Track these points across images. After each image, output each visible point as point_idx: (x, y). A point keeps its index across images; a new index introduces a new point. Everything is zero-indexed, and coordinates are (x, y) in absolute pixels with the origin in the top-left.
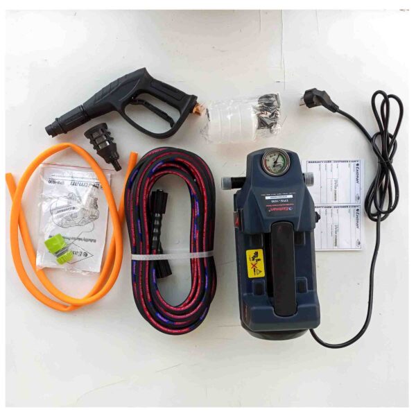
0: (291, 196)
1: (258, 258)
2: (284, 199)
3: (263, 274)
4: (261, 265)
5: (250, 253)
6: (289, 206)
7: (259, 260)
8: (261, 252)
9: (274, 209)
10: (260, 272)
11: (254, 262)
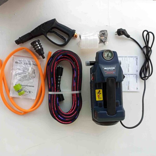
0: (114, 68)
1: (100, 93)
2: (112, 69)
3: (102, 99)
4: (101, 96)
5: (97, 91)
6: (113, 72)
7: (101, 93)
8: (101, 90)
9: (108, 73)
10: (101, 98)
11: (99, 94)
